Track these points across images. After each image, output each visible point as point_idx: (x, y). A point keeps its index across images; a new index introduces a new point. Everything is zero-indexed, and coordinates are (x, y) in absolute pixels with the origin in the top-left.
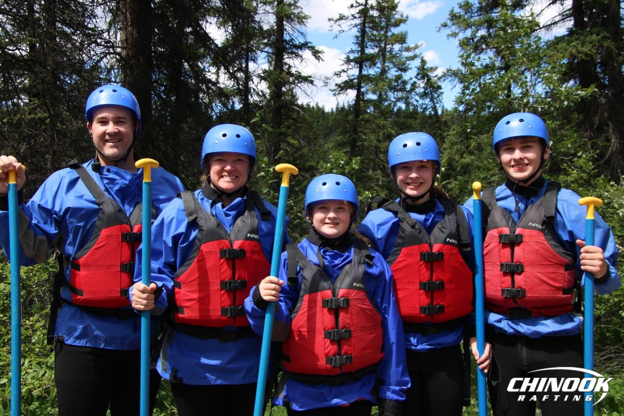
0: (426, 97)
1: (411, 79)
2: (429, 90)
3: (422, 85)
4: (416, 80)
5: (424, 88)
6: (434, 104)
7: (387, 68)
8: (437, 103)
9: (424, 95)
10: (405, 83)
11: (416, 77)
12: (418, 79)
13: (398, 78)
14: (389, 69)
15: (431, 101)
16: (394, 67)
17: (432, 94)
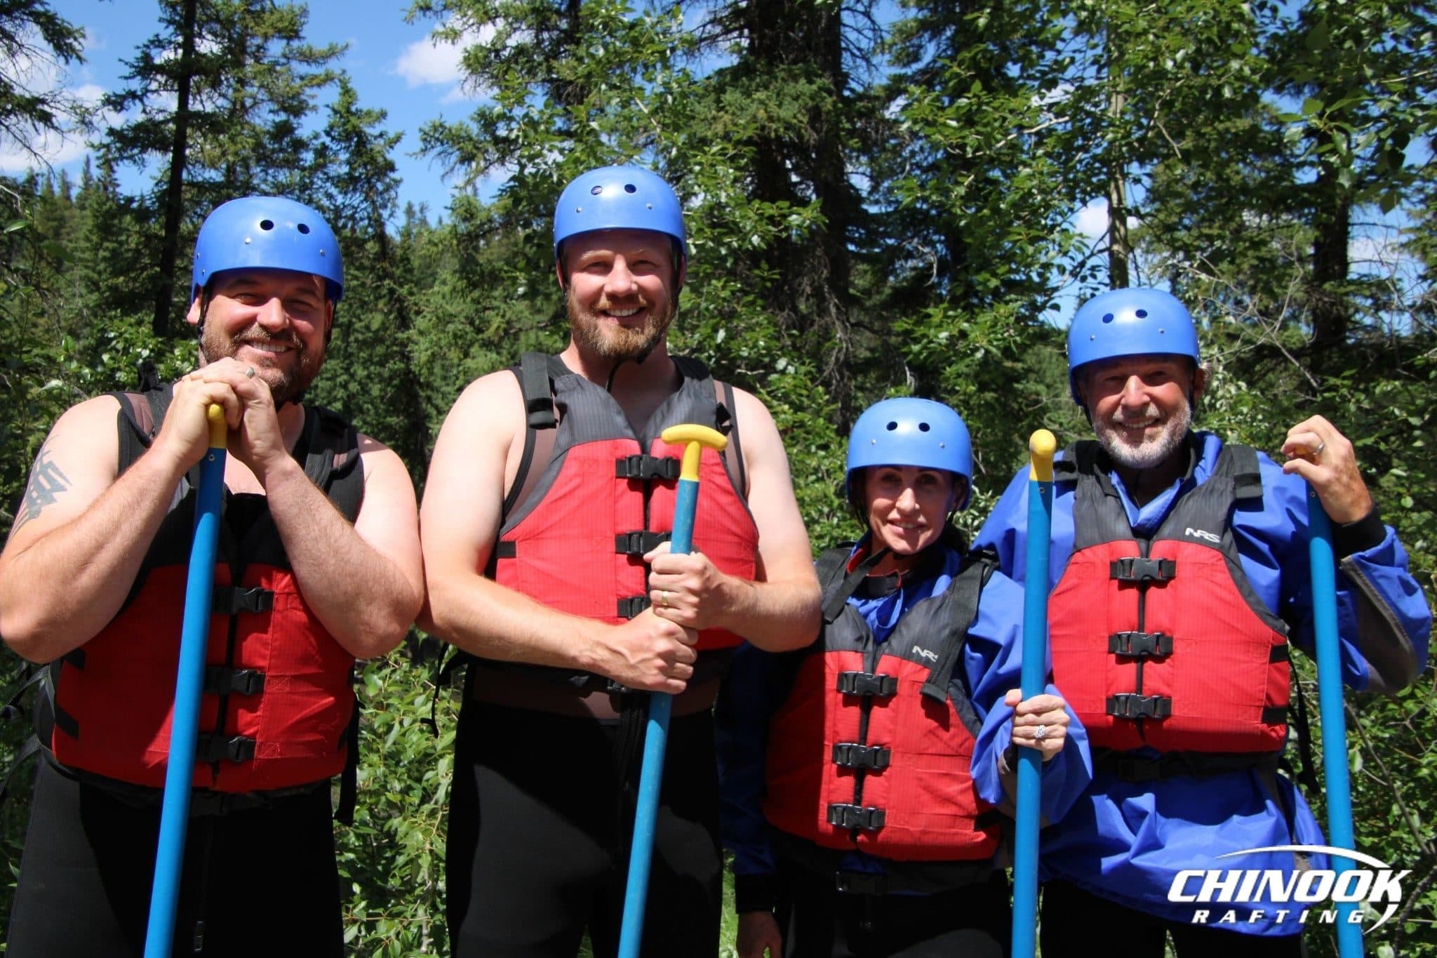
0: (355, 190)
1: (316, 137)
2: (361, 170)
3: (344, 156)
4: (327, 140)
5: (348, 162)
6: (375, 209)
7: (248, 102)
8: (385, 207)
9: (349, 183)
10: (299, 145)
11: (328, 134)
12: (333, 138)
13: (283, 130)
14: (255, 104)
15: (366, 200)
16: (271, 100)
17: (369, 181)
